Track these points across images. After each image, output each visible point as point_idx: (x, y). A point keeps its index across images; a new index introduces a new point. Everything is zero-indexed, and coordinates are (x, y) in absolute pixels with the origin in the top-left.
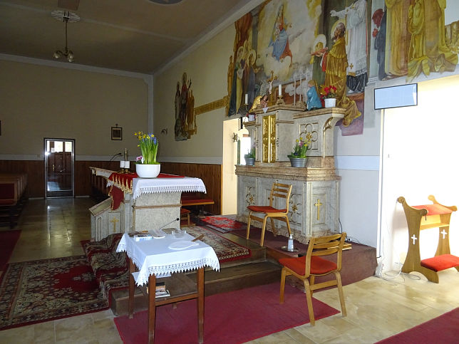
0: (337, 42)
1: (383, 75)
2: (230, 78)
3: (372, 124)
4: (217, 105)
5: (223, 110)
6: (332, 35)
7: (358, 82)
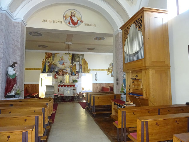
0: (74, 66)
1: (82, 72)
2: (43, 64)
3: (80, 78)
4: (38, 69)
5: (40, 71)
6: (74, 65)
7: (78, 72)
